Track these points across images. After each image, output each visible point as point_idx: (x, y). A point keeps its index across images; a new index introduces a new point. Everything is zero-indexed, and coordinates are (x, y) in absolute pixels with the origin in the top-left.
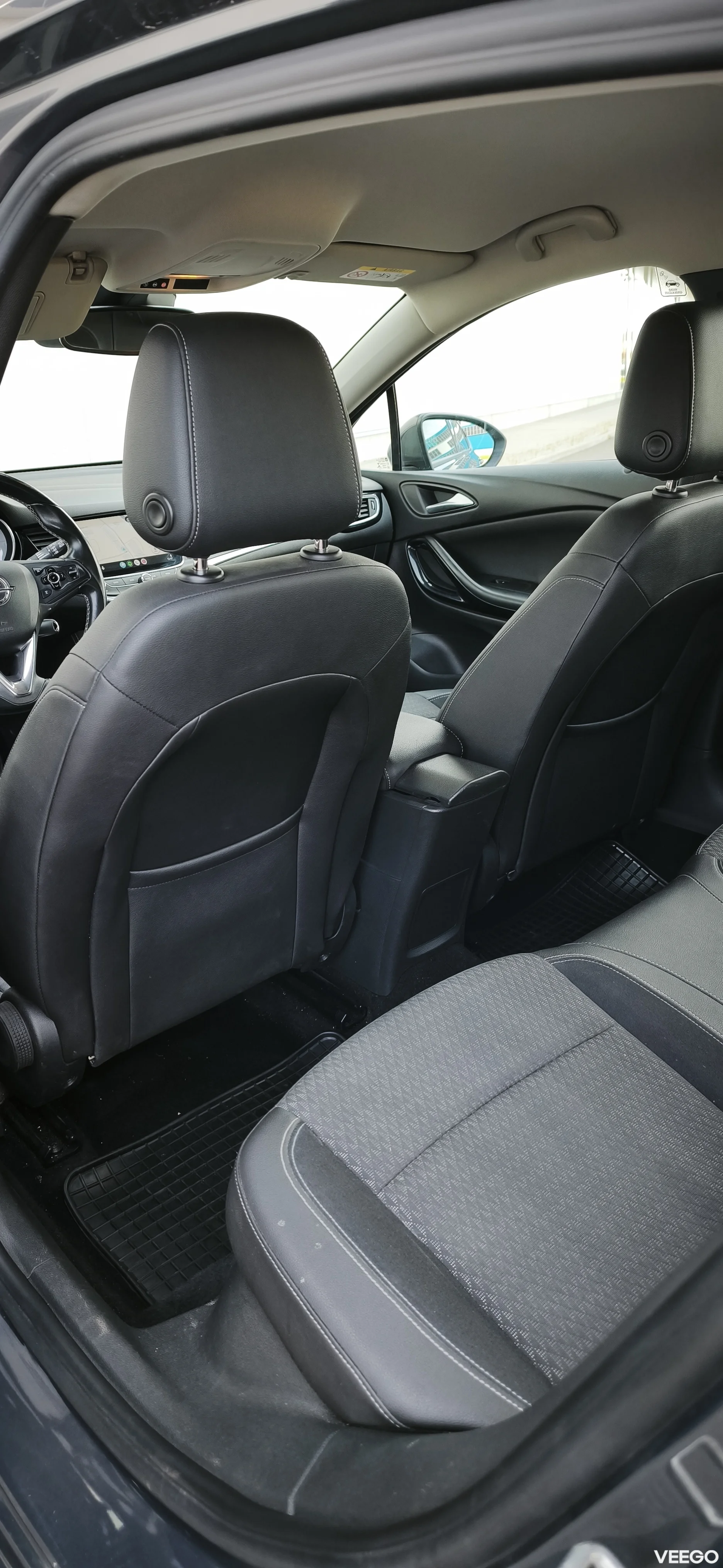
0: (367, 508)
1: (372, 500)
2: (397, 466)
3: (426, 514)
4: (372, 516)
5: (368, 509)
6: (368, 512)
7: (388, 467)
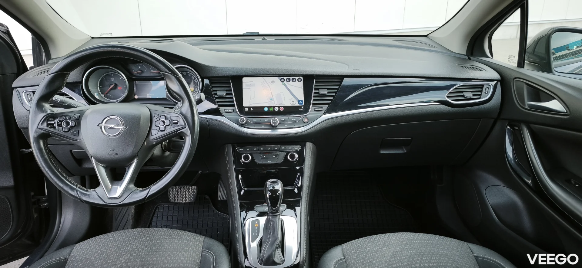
0: (481, 91)
1: (488, 86)
2: (521, 64)
3: (527, 107)
4: (482, 98)
5: (482, 93)
6: (480, 95)
7: (513, 63)
